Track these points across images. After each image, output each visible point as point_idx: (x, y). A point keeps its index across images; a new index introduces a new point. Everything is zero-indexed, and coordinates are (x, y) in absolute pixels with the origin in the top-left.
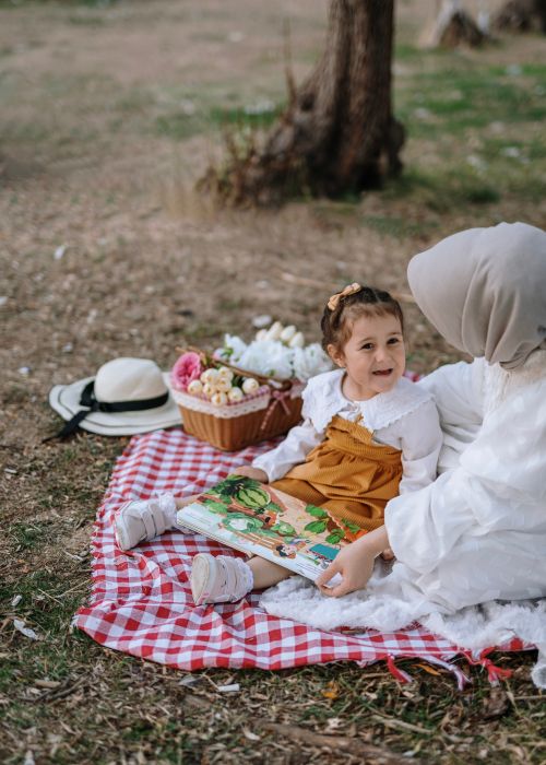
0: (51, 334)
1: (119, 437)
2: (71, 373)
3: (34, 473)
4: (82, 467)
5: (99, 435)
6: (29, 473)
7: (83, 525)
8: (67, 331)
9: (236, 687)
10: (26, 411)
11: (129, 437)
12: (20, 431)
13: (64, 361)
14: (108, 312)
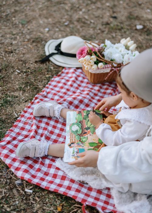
0: (64, 16)
1: (60, 67)
2: (62, 34)
3: (25, 74)
4: (41, 76)
5: (54, 64)
6: (23, 74)
7: (26, 102)
8: (71, 16)
9: (31, 191)
10: (38, 47)
11: (63, 68)
12: (31, 55)
13: (62, 29)
14: (89, 10)
